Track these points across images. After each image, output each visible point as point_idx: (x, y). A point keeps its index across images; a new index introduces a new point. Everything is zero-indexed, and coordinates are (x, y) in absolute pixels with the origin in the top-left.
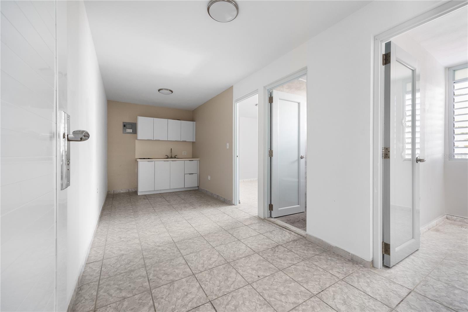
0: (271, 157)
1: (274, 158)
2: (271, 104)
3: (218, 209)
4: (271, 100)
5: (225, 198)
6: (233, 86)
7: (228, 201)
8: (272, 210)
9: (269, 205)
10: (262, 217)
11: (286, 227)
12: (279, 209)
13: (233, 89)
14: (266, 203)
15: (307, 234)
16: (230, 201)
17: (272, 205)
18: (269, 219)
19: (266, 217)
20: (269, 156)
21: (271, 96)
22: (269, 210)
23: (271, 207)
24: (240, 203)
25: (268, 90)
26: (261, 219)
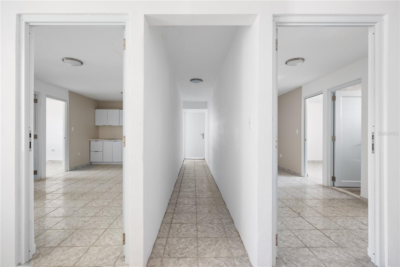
0: (334, 142)
1: (336, 142)
2: (334, 101)
3: (289, 177)
4: (334, 98)
5: (295, 172)
6: (302, 86)
7: (298, 174)
8: (335, 181)
9: (332, 177)
10: (326, 186)
11: (345, 192)
12: (342, 181)
13: (302, 88)
14: (329, 175)
15: (360, 197)
16: (299, 173)
17: (335, 177)
18: (332, 187)
19: (329, 185)
20: (332, 141)
21: (334, 95)
22: (332, 180)
23: (334, 179)
24: (308, 176)
25: (331, 91)
26: (325, 186)
